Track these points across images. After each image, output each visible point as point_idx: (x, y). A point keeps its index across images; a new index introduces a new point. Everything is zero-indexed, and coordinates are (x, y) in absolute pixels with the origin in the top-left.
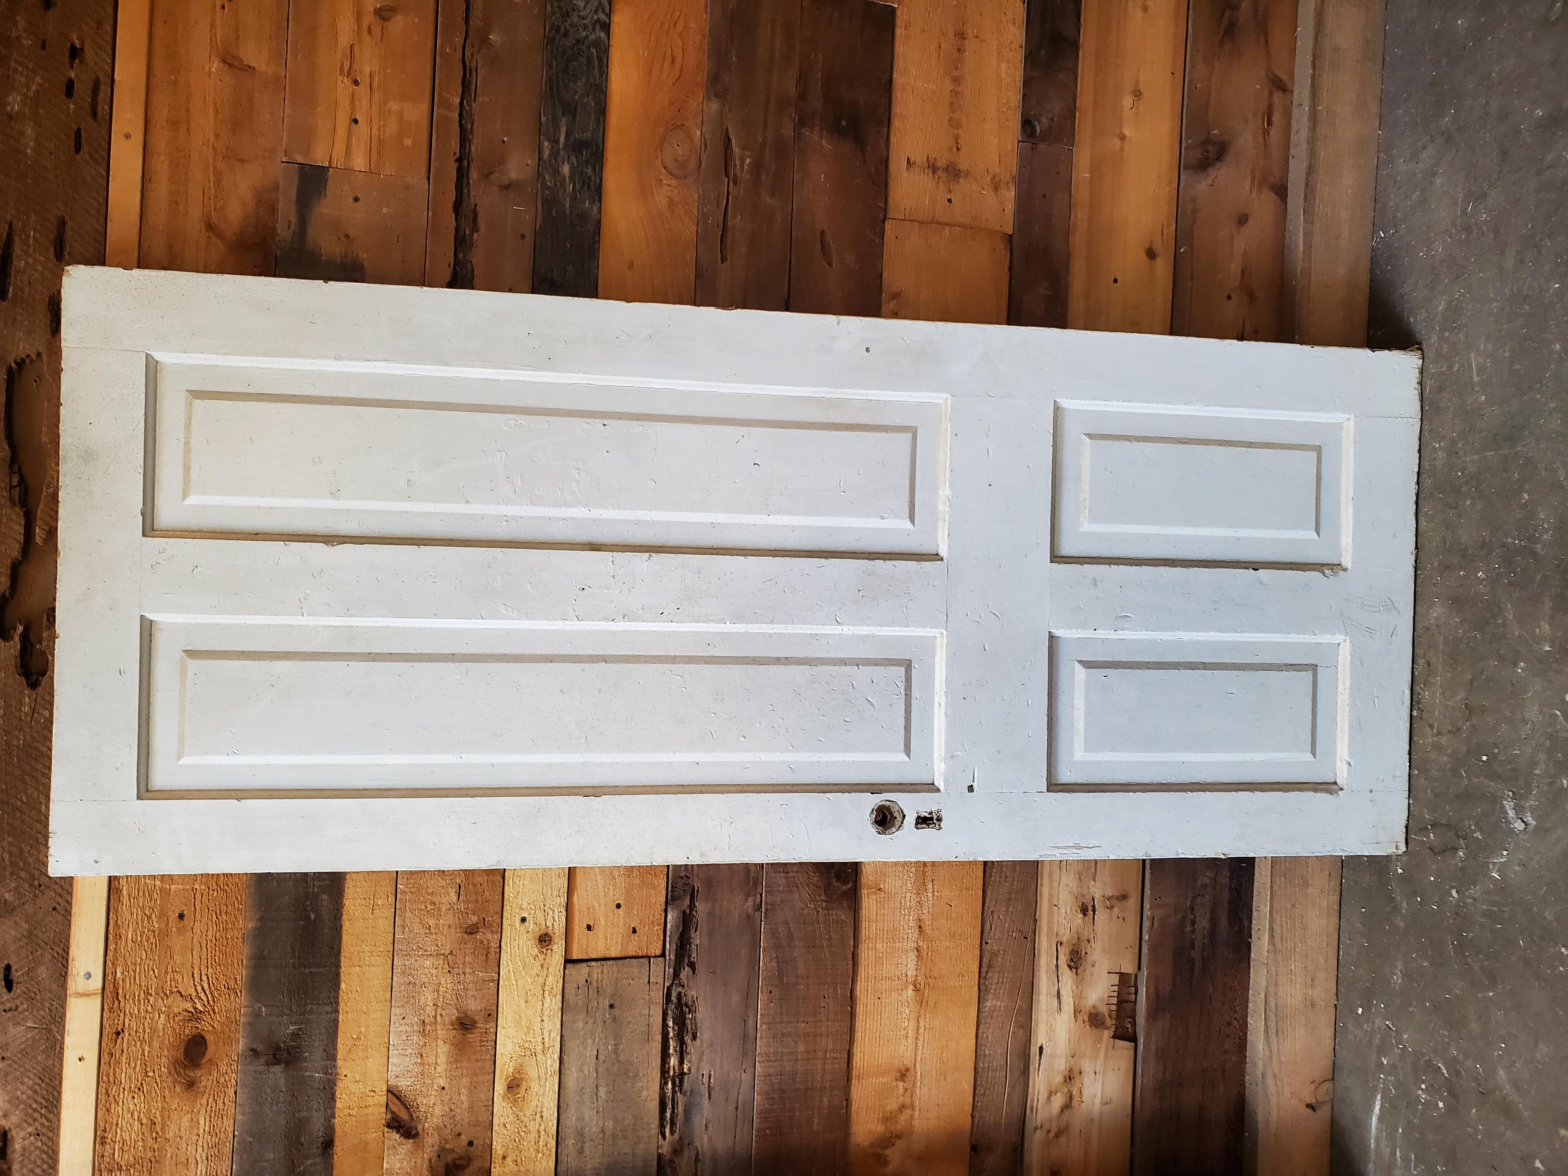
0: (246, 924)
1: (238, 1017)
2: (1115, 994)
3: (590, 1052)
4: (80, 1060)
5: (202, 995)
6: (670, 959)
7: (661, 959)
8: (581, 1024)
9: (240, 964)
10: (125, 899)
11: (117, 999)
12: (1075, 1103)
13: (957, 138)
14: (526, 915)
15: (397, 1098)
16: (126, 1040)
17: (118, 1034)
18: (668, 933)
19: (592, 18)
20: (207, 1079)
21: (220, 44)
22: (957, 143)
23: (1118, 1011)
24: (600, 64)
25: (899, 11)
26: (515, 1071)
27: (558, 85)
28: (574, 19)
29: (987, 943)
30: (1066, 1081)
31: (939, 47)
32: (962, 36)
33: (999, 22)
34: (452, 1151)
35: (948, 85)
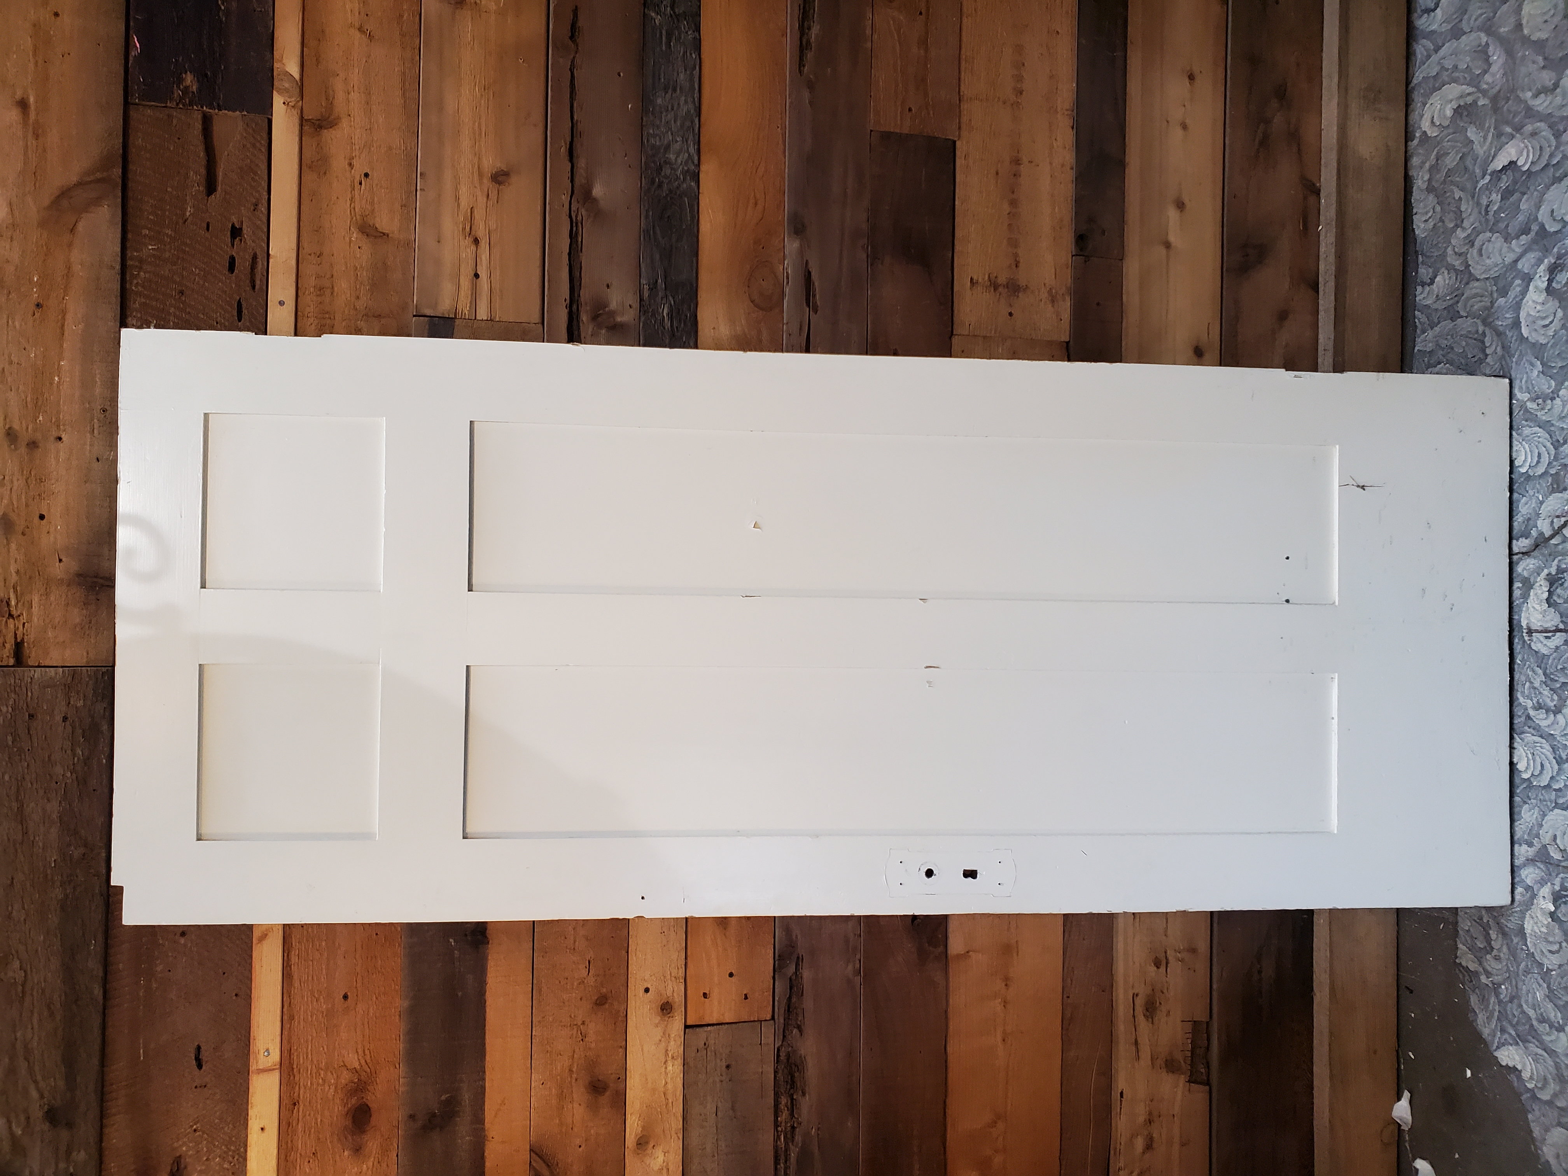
0: (401, 1003)
1: (397, 1087)
2: (1189, 1041)
3: (710, 1107)
4: (262, 1129)
5: (365, 1068)
6: (779, 1022)
7: (772, 1022)
8: (701, 1084)
9: (398, 1038)
10: (296, 984)
11: (293, 1074)
12: (1156, 1144)
13: (1016, 255)
14: (649, 986)
15: (539, 1157)
16: (301, 1110)
17: (295, 1104)
18: (777, 999)
19: (683, 169)
20: (373, 1144)
21: (358, 217)
22: (1016, 260)
23: (1192, 1057)
24: (692, 211)
25: (958, 144)
26: (644, 1128)
27: (654, 232)
28: (667, 171)
29: (1068, 997)
30: (1146, 1124)
31: (997, 173)
32: (1017, 162)
33: (1051, 148)
35: (1006, 208)
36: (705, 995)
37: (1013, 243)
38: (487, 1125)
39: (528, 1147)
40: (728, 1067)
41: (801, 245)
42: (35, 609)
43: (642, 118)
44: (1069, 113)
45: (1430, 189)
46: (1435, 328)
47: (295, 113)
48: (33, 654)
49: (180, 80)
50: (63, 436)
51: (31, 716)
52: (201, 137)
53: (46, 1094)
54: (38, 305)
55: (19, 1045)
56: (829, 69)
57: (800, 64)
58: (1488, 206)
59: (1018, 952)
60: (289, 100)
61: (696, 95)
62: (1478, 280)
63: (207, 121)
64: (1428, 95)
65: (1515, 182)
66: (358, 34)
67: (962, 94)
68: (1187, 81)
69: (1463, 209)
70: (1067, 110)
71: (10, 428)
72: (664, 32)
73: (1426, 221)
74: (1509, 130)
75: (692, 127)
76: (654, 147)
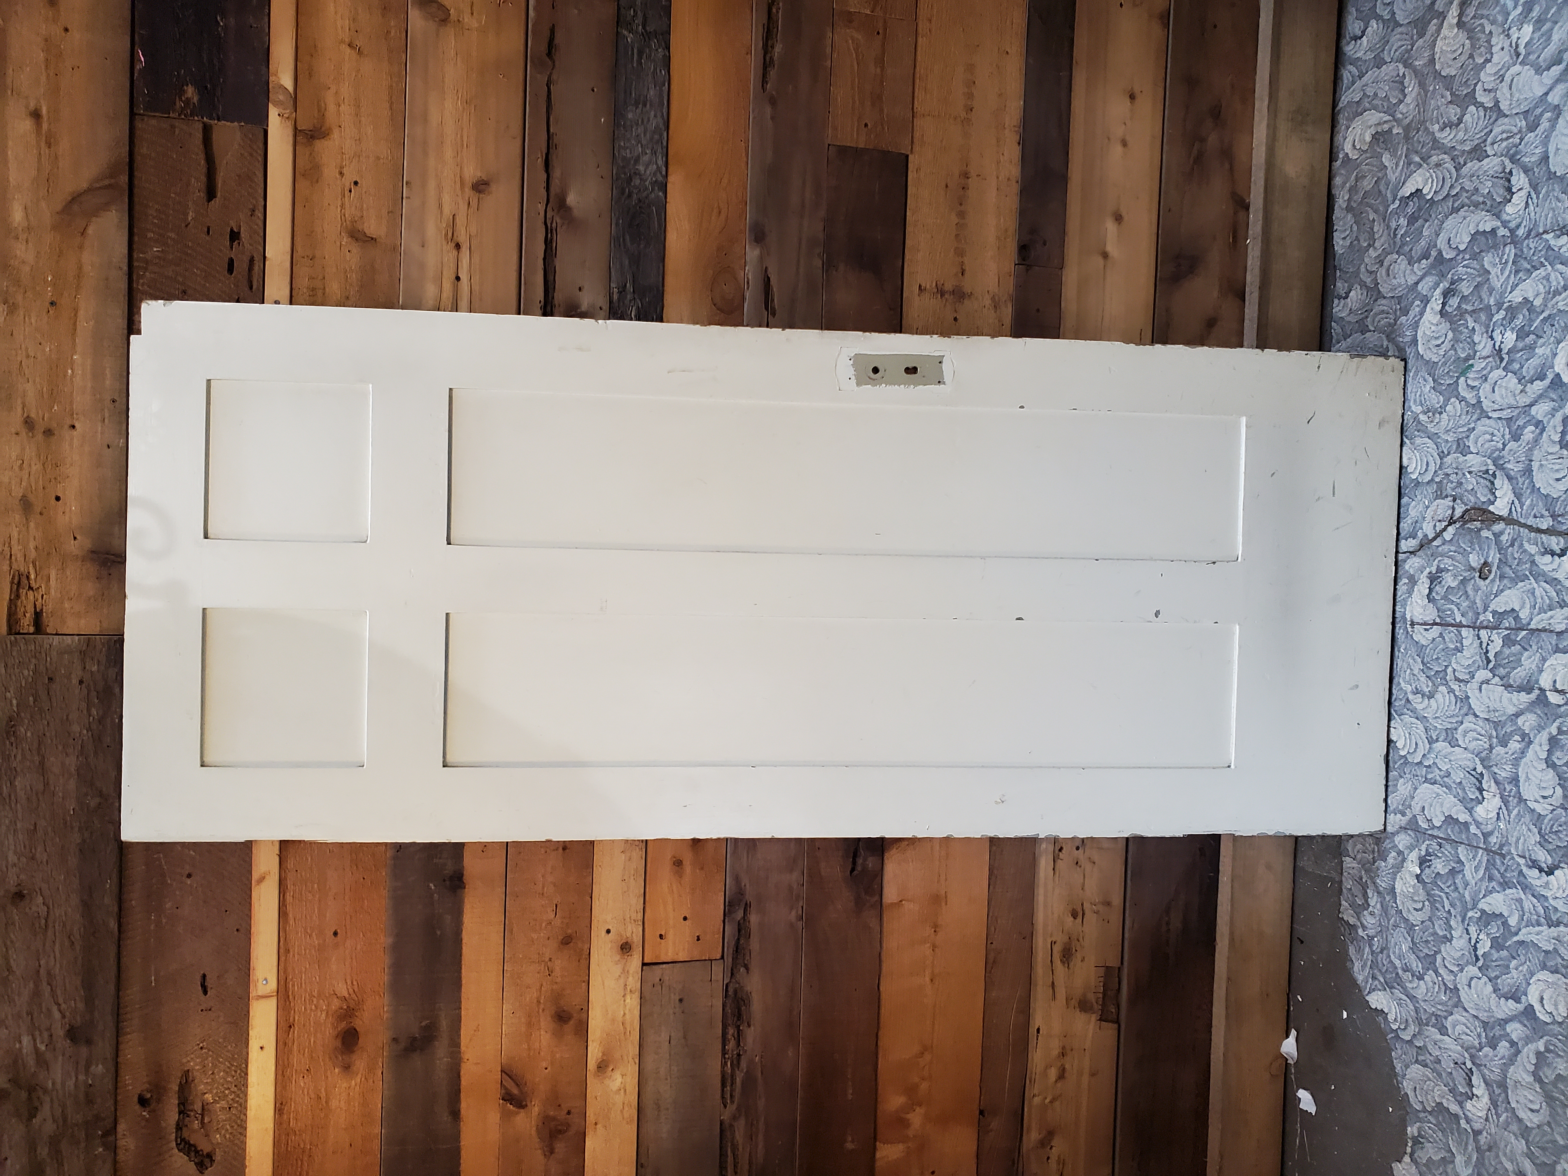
0: (385, 940)
1: (382, 1014)
2: (1102, 984)
3: (664, 1036)
4: (261, 1048)
5: (353, 996)
6: (727, 961)
7: (721, 962)
8: (656, 1015)
9: (383, 971)
10: (291, 922)
11: (289, 1000)
12: (1068, 1074)
13: (962, 264)
14: (610, 928)
15: (510, 1077)
16: (296, 1032)
17: (290, 1027)
18: (726, 940)
19: (652, 179)
20: (360, 1063)
21: (348, 223)
22: (962, 268)
23: (1103, 998)
24: (659, 220)
25: (911, 158)
26: (604, 1054)
27: (624, 240)
28: (637, 182)
29: (992, 943)
30: (1059, 1056)
31: (947, 186)
32: (966, 175)
33: (998, 162)
34: (554, 1119)
35: (954, 219)
36: (661, 936)
37: (960, 253)
38: (463, 1048)
39: (500, 1069)
40: (681, 1000)
41: (761, 252)
42: (53, 582)
43: (614, 131)
44: (1017, 129)
45: (1349, 209)
46: (1348, 340)
47: (290, 125)
48: (51, 624)
49: (182, 92)
50: (76, 425)
51: (50, 679)
52: (201, 147)
53: (68, 1014)
54: (52, 303)
55: (43, 972)
56: (790, 87)
57: (763, 81)
58: (1396, 229)
59: (946, 902)
60: (283, 112)
61: (665, 111)
62: (1385, 298)
63: (207, 131)
64: (1351, 120)
65: (1420, 209)
66: (348, 50)
67: (915, 110)
68: (1128, 100)
69: (1375, 230)
70: (1015, 126)
71: (28, 417)
72: (635, 51)
73: (1344, 238)
74: (1417, 159)
75: (660, 141)
76: (624, 158)
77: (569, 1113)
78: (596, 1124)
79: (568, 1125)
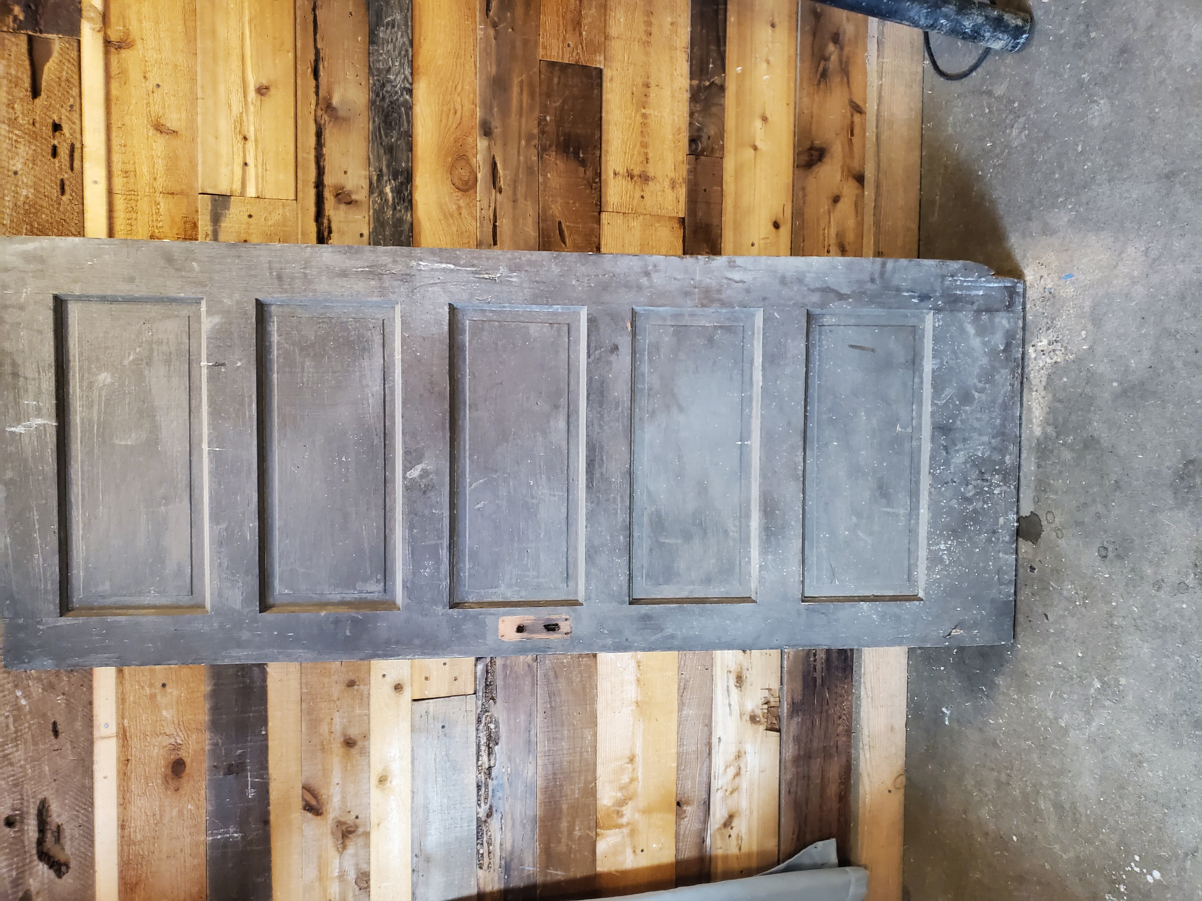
0: (205, 689)
1: (204, 746)
2: (766, 702)
3: (431, 757)
4: (105, 777)
5: (180, 734)
6: (479, 696)
7: (474, 695)
8: (423, 739)
9: (204, 713)
10: (127, 677)
11: (127, 740)
12: (743, 772)
13: (646, 154)
14: (385, 673)
15: (309, 791)
16: (133, 764)
17: (128, 761)
18: (477, 680)
19: (401, 85)
20: (187, 786)
21: (153, 118)
22: (646, 157)
23: (768, 714)
24: (407, 118)
25: (604, 72)
26: (383, 770)
27: (379, 133)
28: (389, 88)
29: (682, 674)
30: (736, 759)
31: (633, 94)
32: (647, 86)
33: (672, 75)
34: (345, 823)
35: (639, 119)
36: (426, 679)
37: (644, 145)
38: (271, 771)
39: (301, 786)
40: (443, 727)
41: (489, 144)
43: (369, 48)
44: (686, 50)
47: (100, 37)
49: (10, 11)
56: (509, 13)
57: (486, 9)
60: (95, 26)
61: (409, 31)
63: (31, 42)
67: (607, 34)
68: (770, 28)
70: (684, 48)
75: (407, 54)
76: (378, 69)
77: (357, 817)
78: (378, 825)
79: (357, 827)
